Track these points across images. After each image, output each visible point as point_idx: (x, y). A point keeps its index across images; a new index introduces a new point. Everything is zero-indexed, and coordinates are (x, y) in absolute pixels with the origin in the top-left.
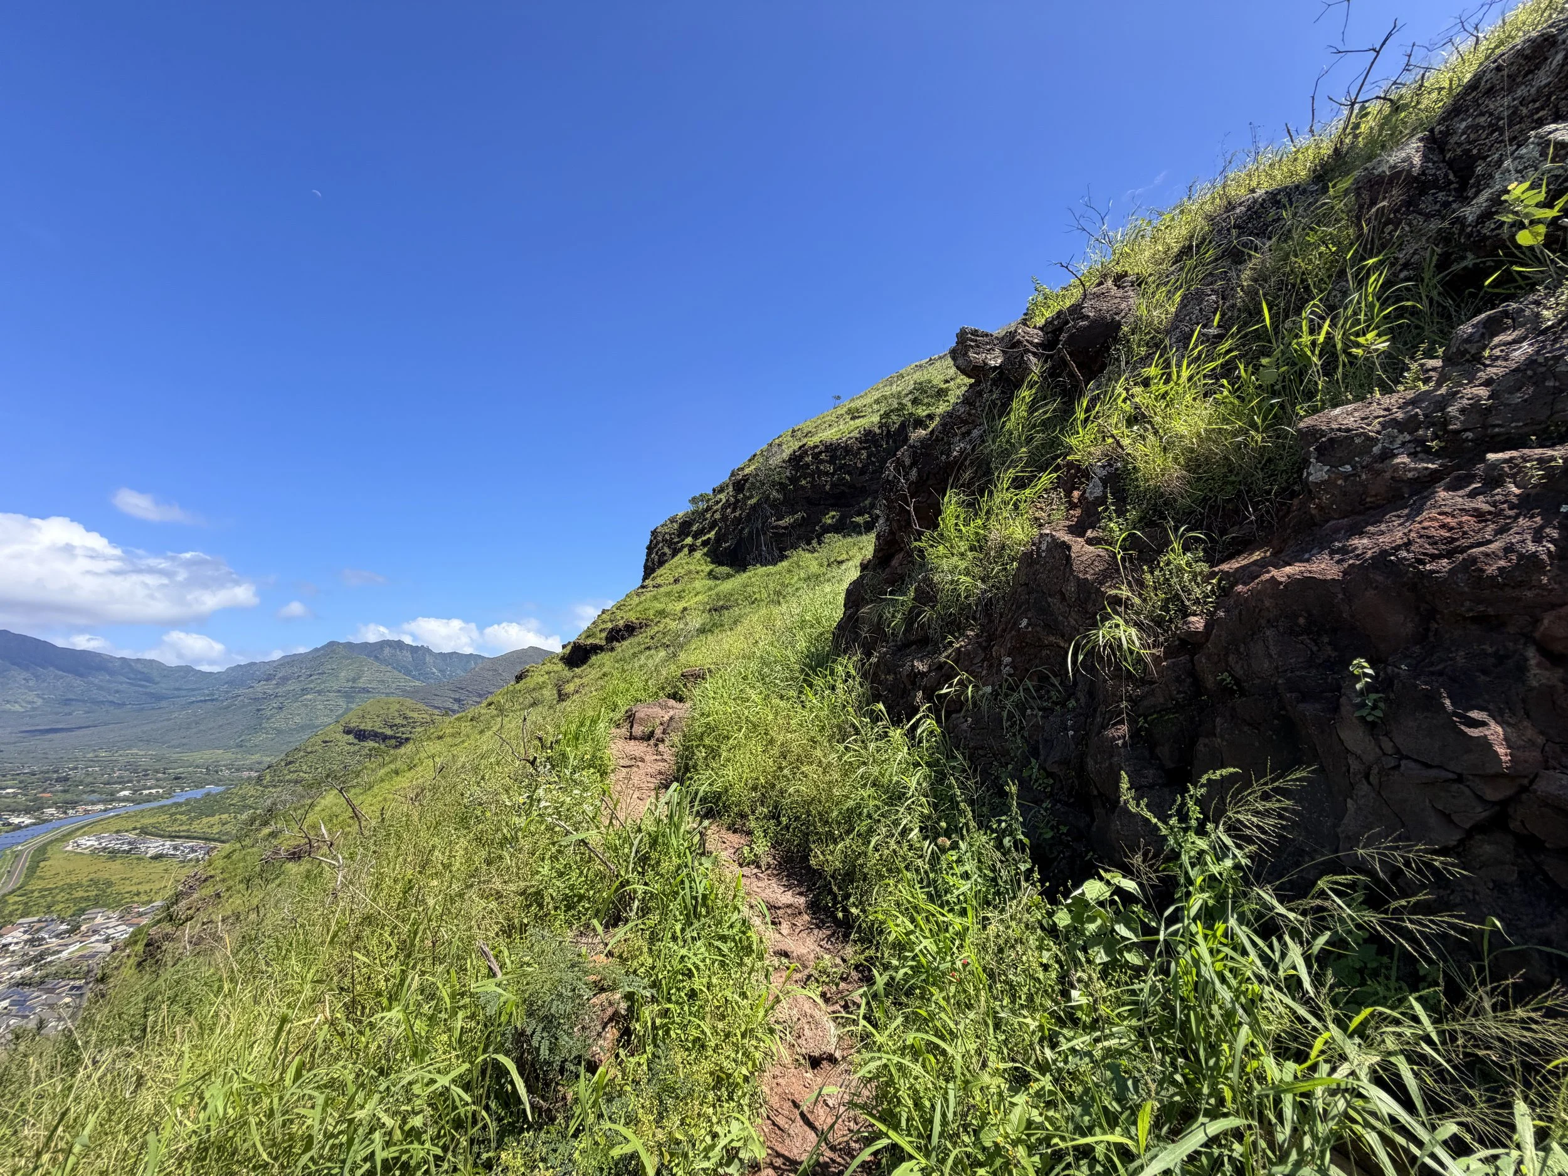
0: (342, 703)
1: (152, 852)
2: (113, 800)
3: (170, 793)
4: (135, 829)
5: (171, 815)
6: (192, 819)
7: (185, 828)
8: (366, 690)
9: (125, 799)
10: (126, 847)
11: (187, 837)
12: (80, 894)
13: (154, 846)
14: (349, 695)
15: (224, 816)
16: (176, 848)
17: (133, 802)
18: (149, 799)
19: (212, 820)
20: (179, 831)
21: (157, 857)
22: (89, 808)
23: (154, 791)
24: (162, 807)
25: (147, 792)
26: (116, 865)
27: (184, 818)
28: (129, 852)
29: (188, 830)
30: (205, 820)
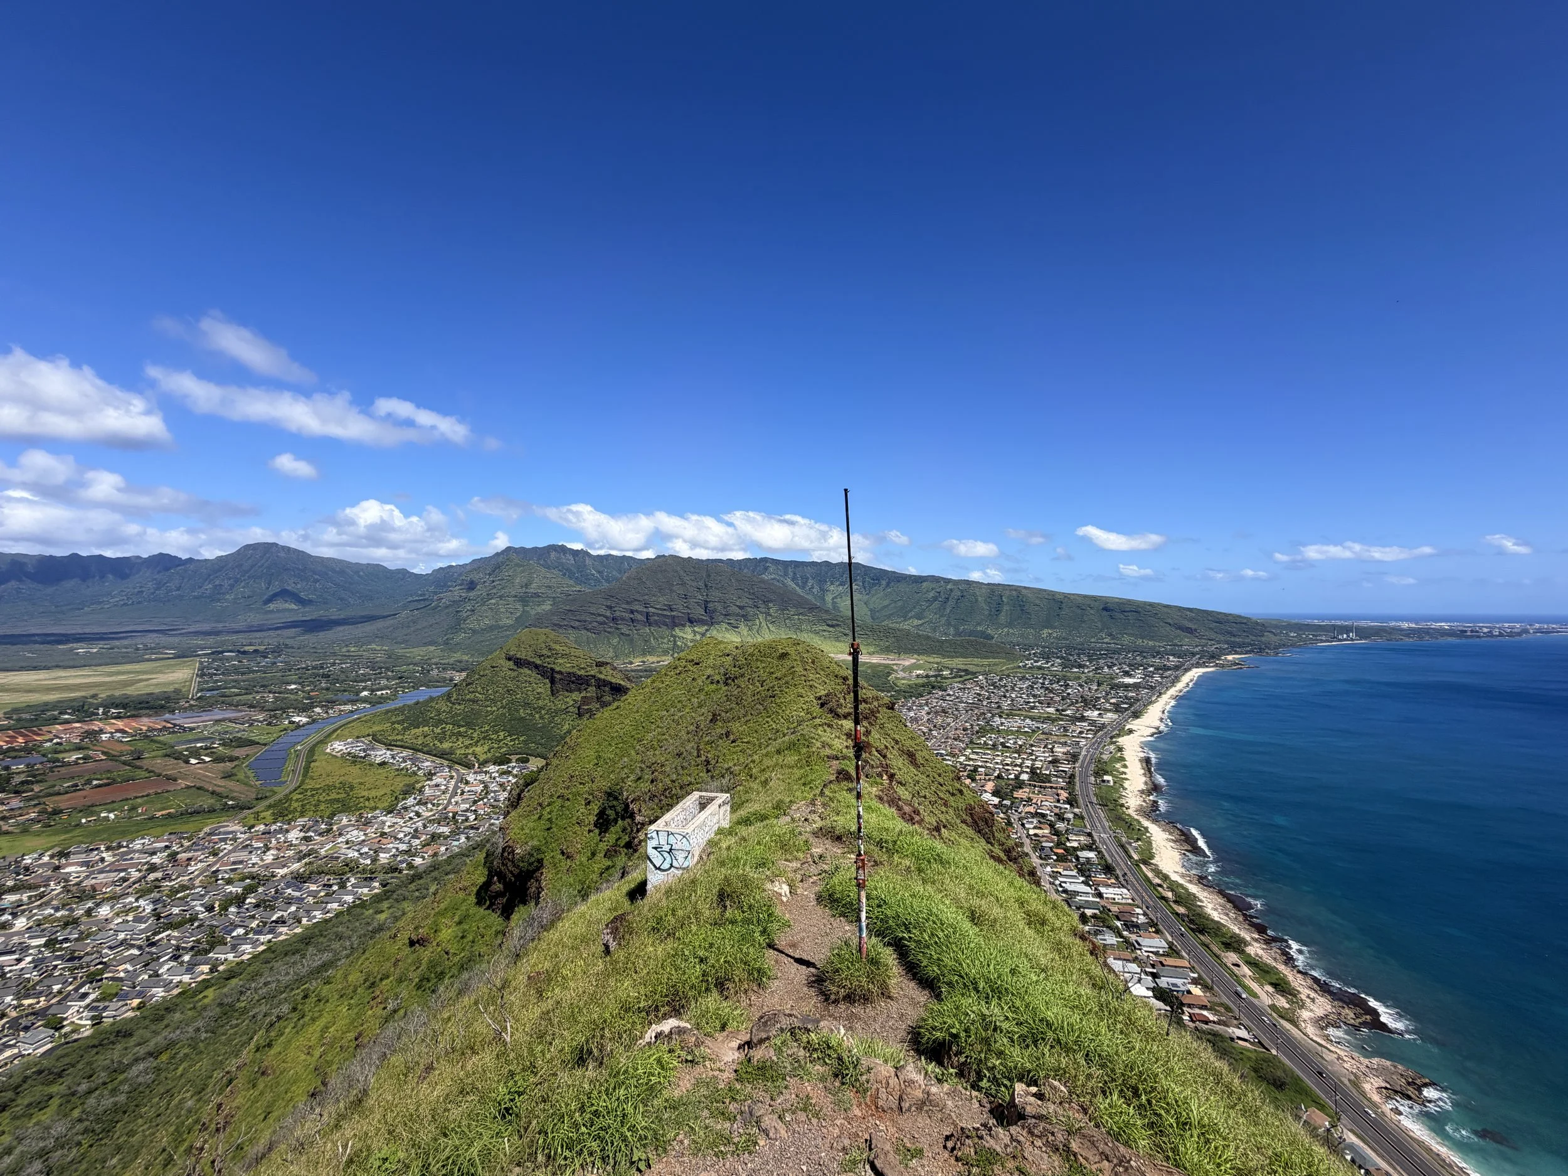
0: (519, 606)
1: (378, 760)
2: (357, 701)
3: (394, 696)
4: (368, 735)
5: (393, 723)
6: (405, 729)
7: (400, 737)
8: (537, 595)
9: (365, 700)
10: (363, 754)
11: (401, 747)
12: (334, 796)
13: (381, 754)
14: (524, 600)
15: (426, 729)
16: (393, 757)
17: (370, 703)
18: (382, 700)
19: (419, 731)
20: (397, 741)
21: (383, 764)
22: (342, 708)
23: (384, 692)
24: (387, 712)
25: (379, 693)
26: (355, 770)
27: (399, 727)
28: (364, 758)
29: (402, 740)
30: (413, 731)
